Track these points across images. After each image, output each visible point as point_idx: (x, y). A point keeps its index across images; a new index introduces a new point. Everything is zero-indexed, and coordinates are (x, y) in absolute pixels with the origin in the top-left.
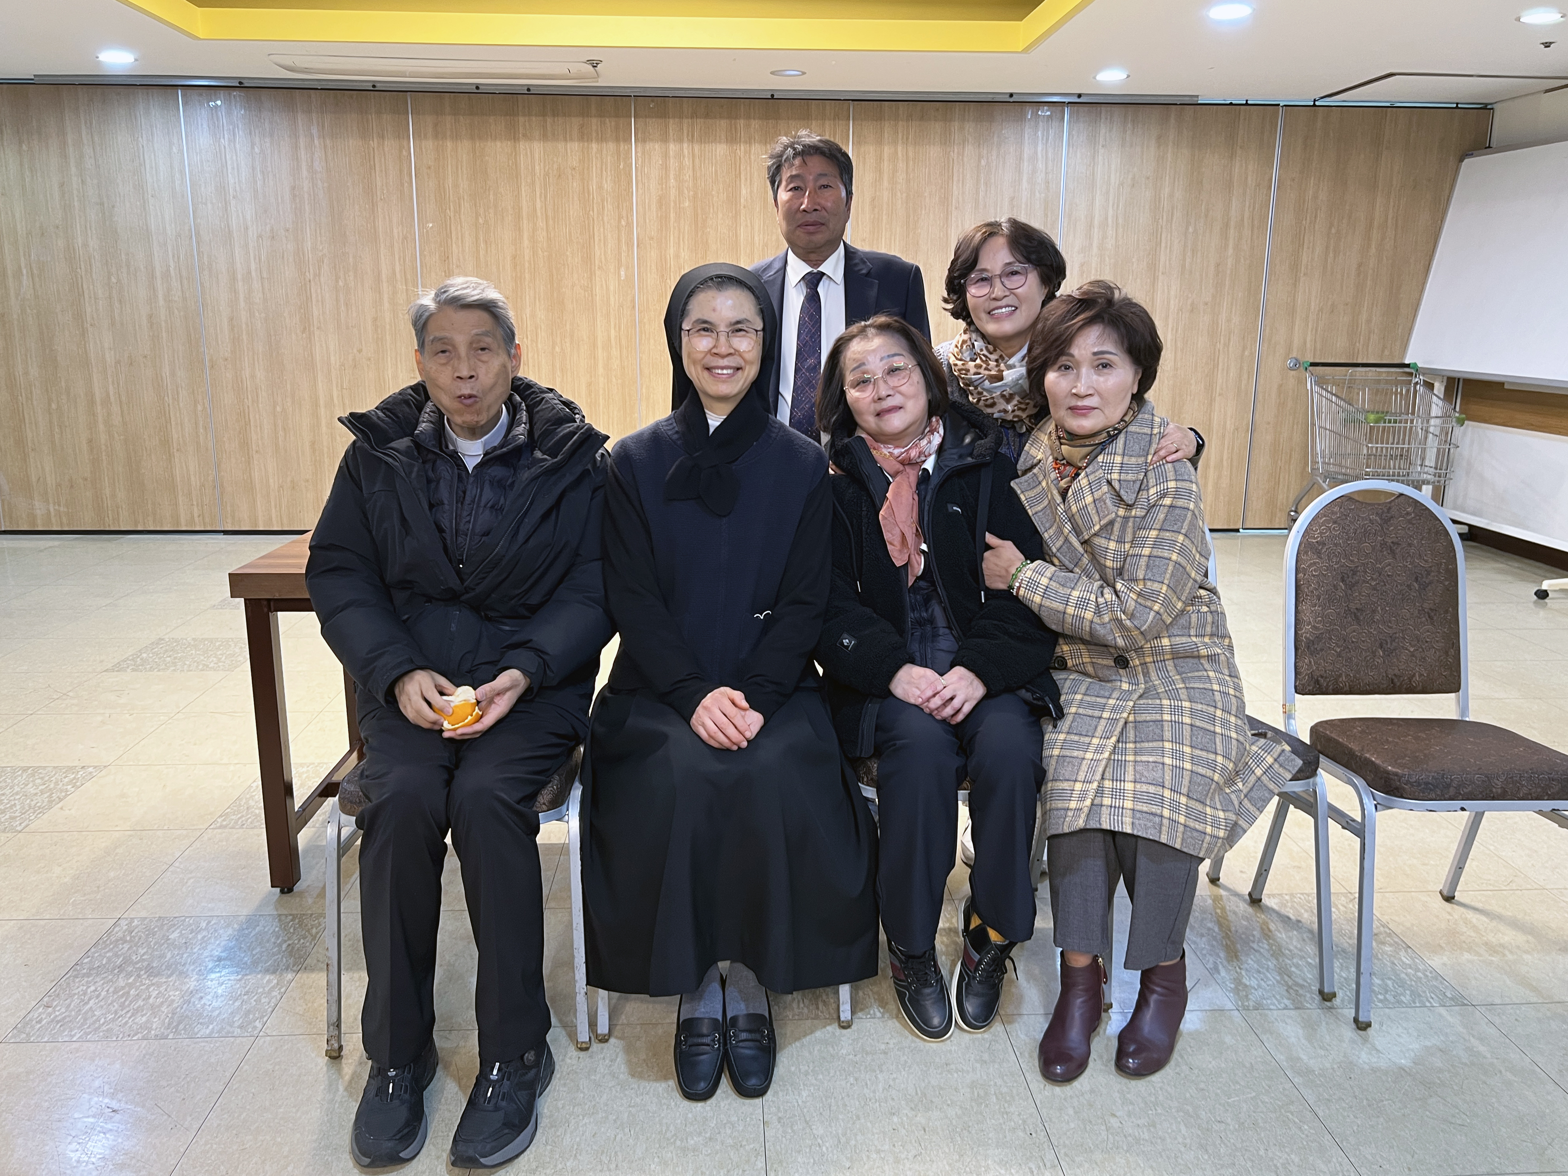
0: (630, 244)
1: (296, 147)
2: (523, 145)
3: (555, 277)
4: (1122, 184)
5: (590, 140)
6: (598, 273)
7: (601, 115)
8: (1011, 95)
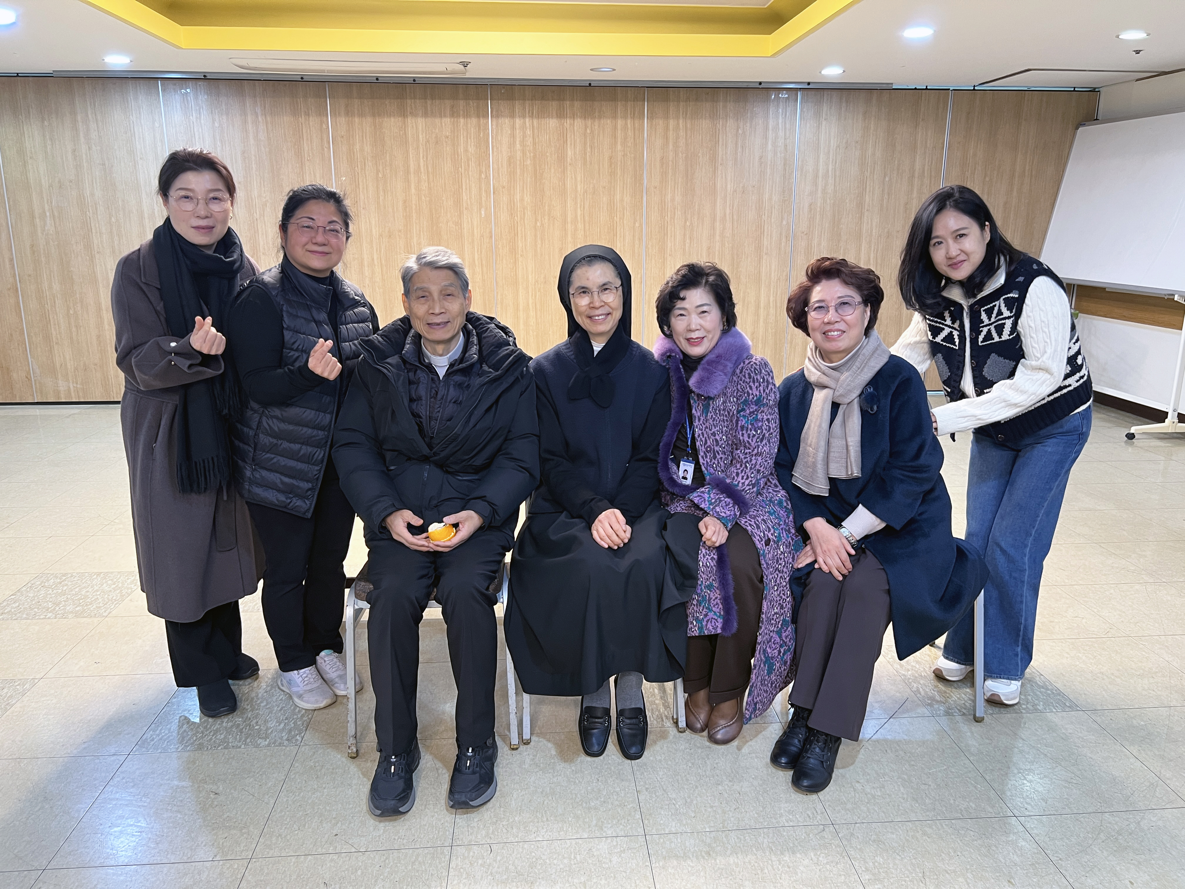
0: (488, 192)
1: (245, 122)
2: (410, 120)
3: (434, 215)
4: (838, 146)
5: (458, 116)
6: (465, 212)
7: (466, 98)
8: (760, 83)
